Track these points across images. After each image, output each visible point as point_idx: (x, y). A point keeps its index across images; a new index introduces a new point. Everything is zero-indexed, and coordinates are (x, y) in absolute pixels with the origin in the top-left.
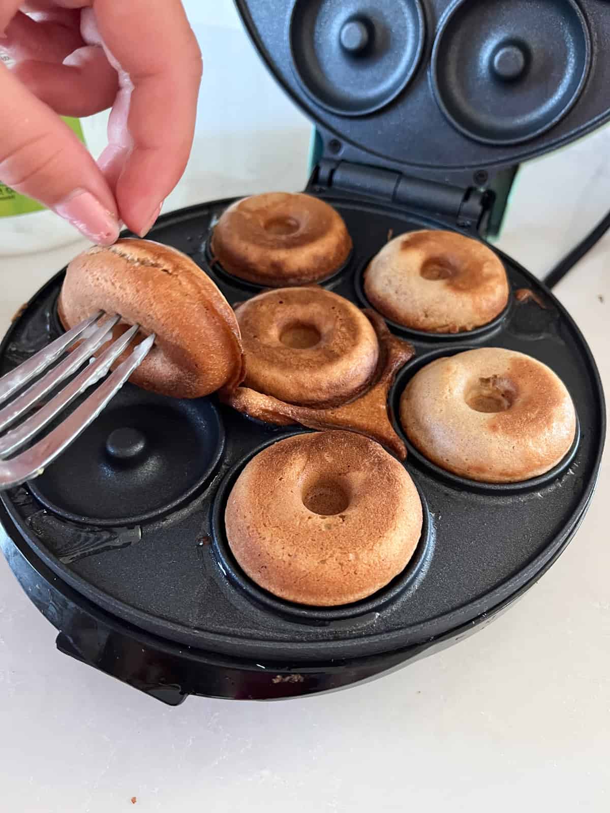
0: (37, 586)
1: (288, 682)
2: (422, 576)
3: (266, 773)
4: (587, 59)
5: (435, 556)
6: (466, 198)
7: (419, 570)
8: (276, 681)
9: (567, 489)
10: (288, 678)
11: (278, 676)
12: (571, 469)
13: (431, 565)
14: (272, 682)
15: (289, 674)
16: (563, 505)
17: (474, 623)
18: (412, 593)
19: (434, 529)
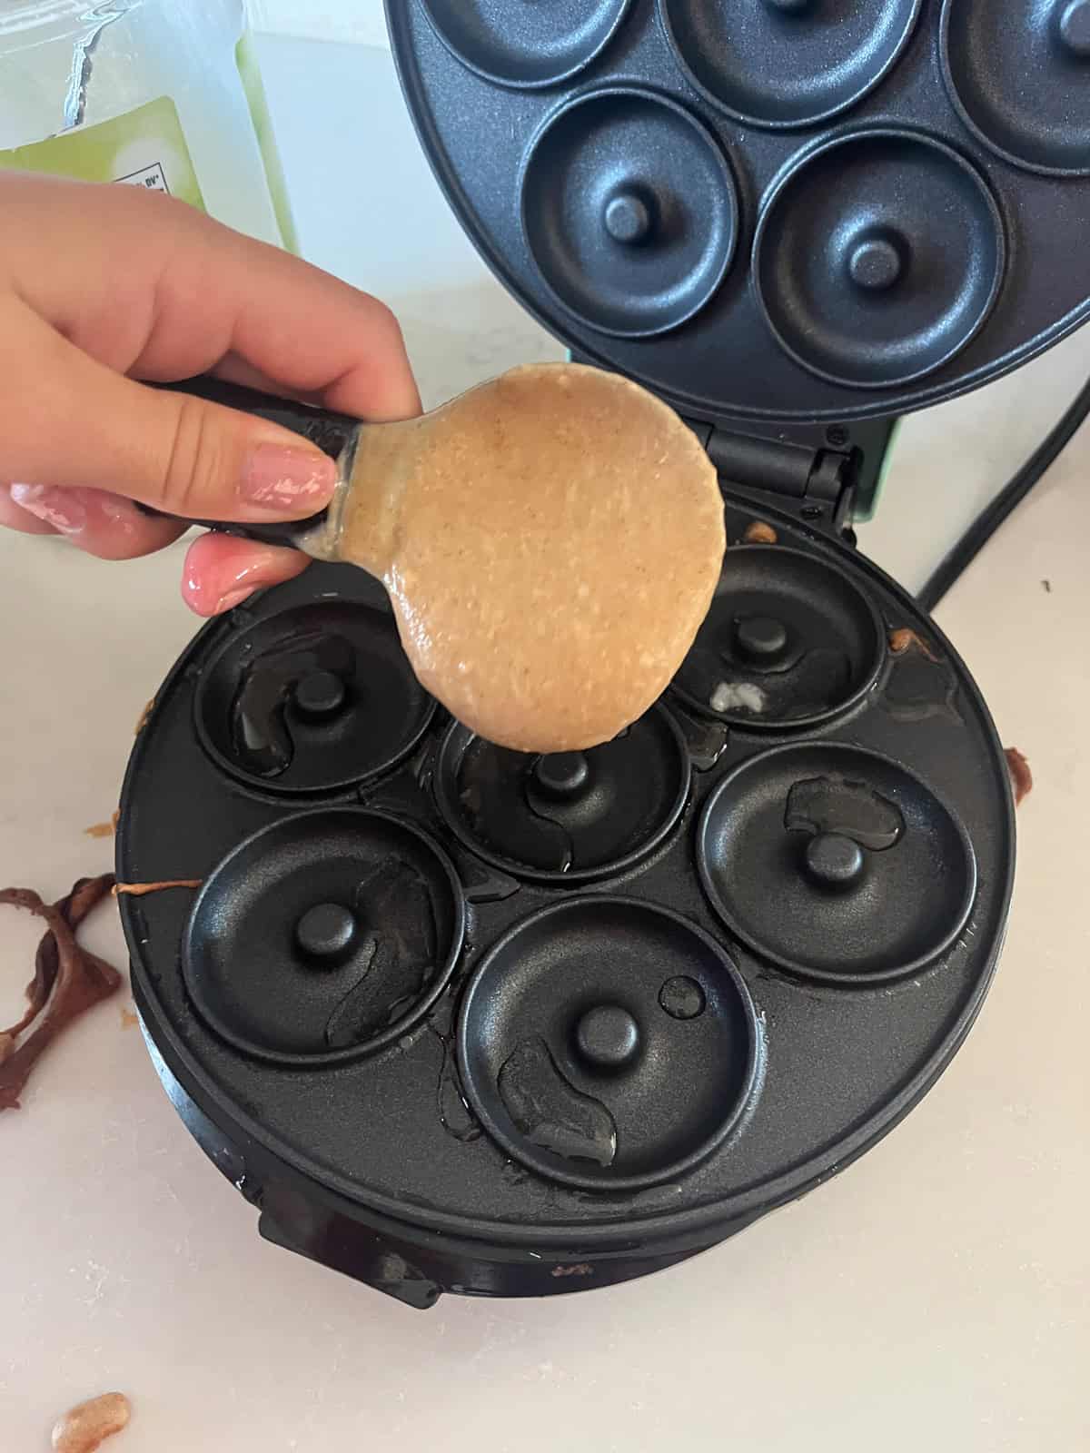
0: (225, 1151)
1: (573, 1274)
2: (748, 1117)
3: (547, 1367)
4: (1000, 262)
5: (766, 1086)
6: (816, 466)
7: (745, 1110)
8: (556, 1274)
9: (954, 972)
10: (571, 1270)
11: (559, 1268)
12: (963, 941)
13: (761, 1099)
14: (551, 1275)
15: (573, 1264)
16: (949, 997)
17: (819, 1180)
18: (735, 1144)
19: (765, 1045)
